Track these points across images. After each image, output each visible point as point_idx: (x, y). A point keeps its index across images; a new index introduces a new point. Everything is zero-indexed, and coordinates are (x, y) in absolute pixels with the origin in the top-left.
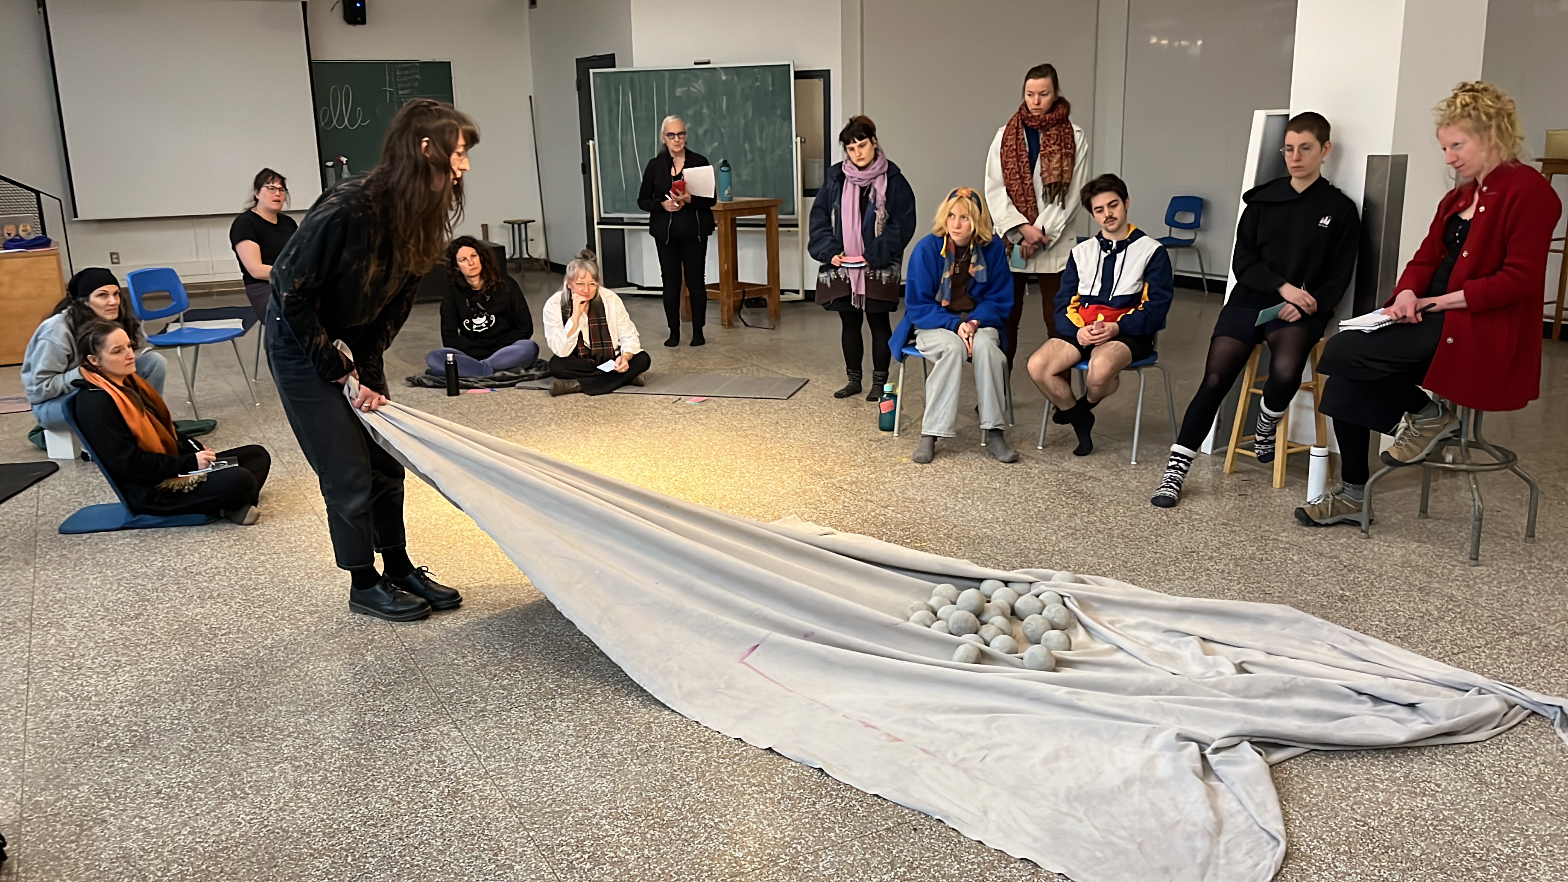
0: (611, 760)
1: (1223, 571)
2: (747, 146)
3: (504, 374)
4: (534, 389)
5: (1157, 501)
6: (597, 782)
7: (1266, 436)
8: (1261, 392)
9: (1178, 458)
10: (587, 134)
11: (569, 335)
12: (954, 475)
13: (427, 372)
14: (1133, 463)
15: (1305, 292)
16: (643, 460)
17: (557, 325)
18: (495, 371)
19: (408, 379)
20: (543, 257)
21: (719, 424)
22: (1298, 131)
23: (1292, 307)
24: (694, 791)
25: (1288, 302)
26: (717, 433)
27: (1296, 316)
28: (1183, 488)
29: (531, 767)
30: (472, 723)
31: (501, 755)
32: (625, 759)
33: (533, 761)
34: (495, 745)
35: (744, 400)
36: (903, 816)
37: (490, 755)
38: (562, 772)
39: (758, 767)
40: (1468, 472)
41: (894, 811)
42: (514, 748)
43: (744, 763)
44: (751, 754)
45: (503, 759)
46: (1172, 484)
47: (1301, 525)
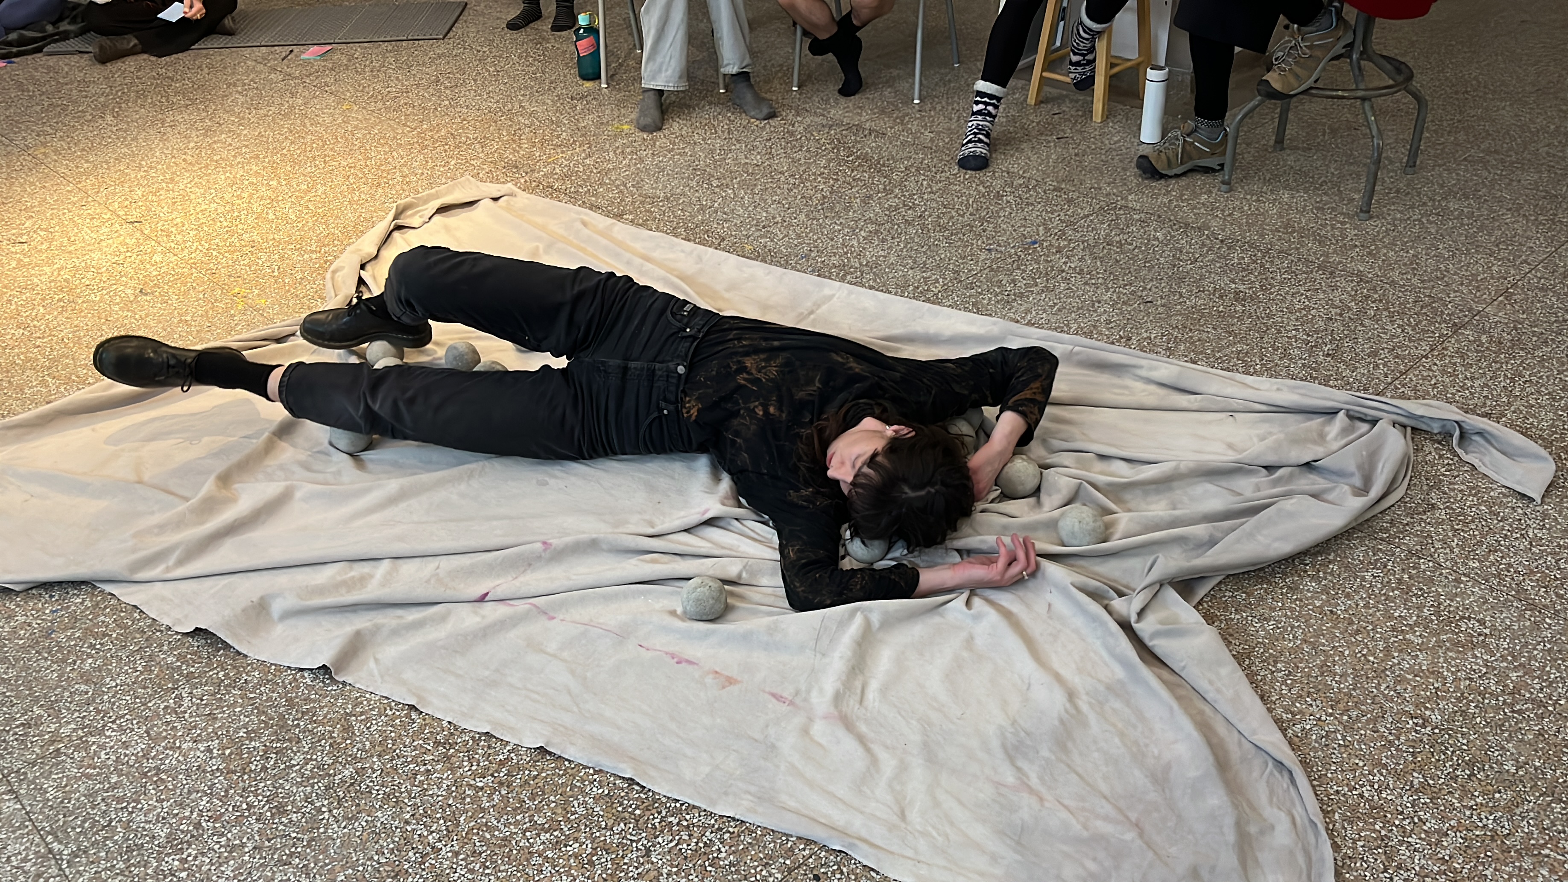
4: (72, 54)
5: (966, 163)
7: (1084, 55)
9: (986, 99)
16: (255, 168)
18: (8, 30)
21: (356, 90)
26: (355, 108)
29: (156, 864)
30: (38, 774)
31: (98, 844)
32: (319, 811)
33: (157, 849)
34: (84, 822)
35: (384, 45)
36: (791, 849)
37: (79, 849)
38: (212, 865)
39: (541, 784)
40: (1363, 99)
41: (775, 842)
42: (120, 821)
43: (518, 781)
44: (524, 757)
45: (103, 854)
46: (981, 136)
47: (1147, 179)
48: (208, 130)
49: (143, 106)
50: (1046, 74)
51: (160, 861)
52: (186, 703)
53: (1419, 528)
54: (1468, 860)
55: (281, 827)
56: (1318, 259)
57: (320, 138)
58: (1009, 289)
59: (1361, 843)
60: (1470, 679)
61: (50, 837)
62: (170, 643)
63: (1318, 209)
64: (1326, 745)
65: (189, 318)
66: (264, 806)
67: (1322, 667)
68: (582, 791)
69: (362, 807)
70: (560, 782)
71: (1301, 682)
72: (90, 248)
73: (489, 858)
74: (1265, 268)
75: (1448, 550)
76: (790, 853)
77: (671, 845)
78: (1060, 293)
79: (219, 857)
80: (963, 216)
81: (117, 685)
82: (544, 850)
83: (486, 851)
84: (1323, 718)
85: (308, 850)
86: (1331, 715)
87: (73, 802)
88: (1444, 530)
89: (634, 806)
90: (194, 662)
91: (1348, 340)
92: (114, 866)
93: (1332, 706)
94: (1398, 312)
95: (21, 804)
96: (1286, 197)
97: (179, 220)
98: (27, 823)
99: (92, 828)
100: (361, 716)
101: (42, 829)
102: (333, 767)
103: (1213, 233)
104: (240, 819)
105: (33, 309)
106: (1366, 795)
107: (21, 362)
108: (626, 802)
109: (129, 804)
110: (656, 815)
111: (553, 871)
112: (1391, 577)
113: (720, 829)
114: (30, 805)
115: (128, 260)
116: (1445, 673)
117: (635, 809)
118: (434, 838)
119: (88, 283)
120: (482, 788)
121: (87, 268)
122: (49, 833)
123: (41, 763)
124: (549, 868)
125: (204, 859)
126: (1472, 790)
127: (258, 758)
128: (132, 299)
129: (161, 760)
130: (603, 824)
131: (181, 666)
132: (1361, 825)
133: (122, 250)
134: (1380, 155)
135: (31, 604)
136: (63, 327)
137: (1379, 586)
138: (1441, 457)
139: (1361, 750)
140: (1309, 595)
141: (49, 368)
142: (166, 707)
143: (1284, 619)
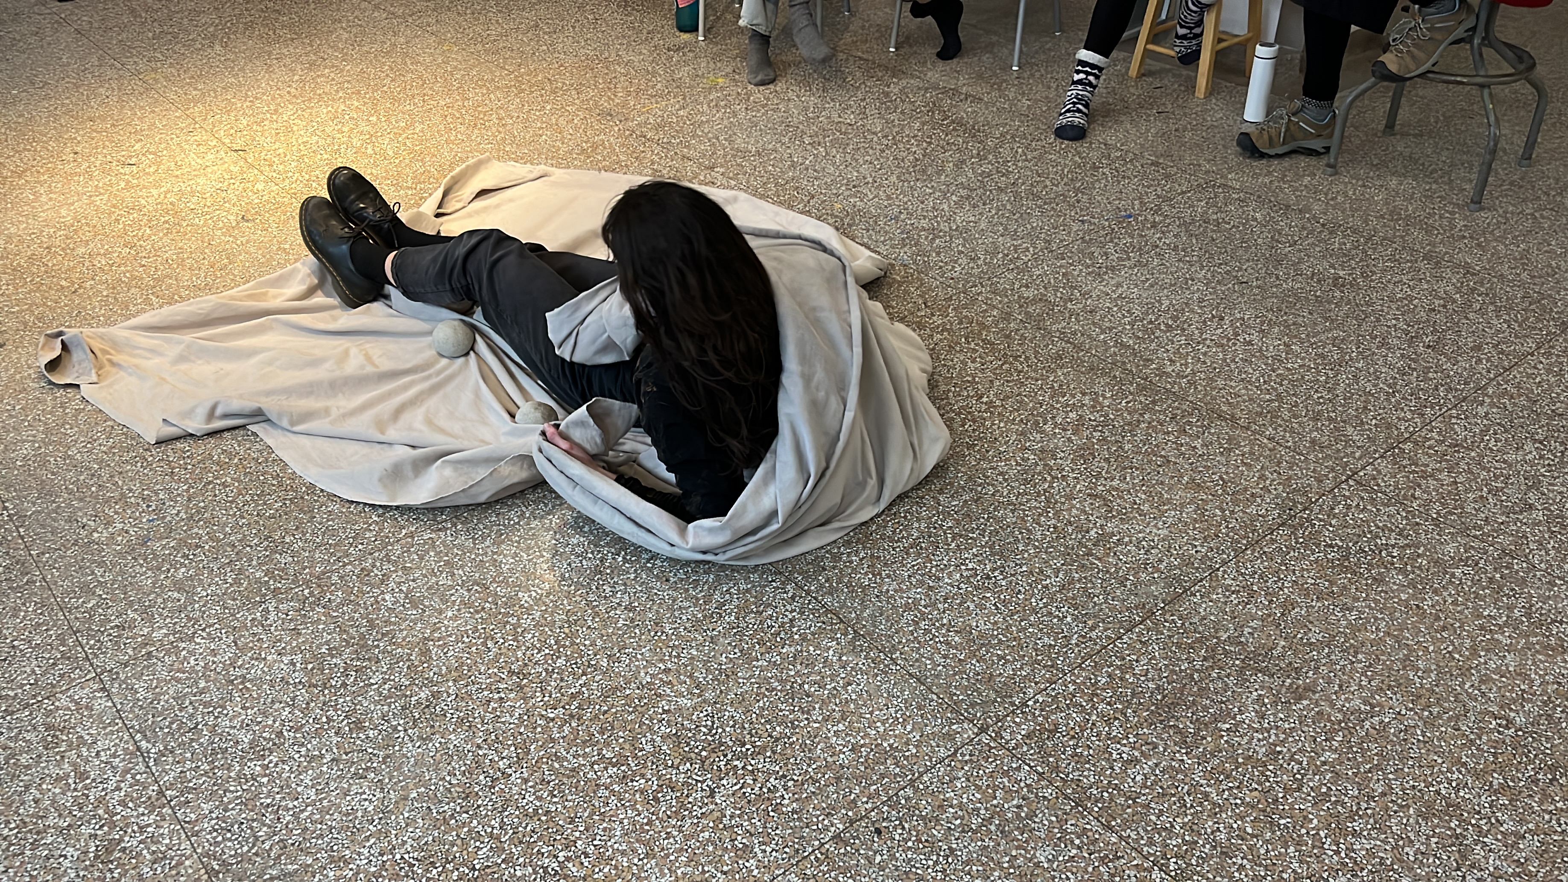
5: (1063, 133)
7: (1191, 29)
9: (1087, 69)
12: (792, 106)
14: (1015, 68)
29: (238, 768)
30: (130, 674)
31: (184, 745)
32: (395, 729)
33: (240, 753)
34: (171, 723)
36: (854, 801)
37: (166, 748)
38: (292, 773)
39: (610, 719)
40: (1482, 86)
41: (838, 793)
42: (206, 724)
43: (588, 715)
44: (596, 692)
45: (188, 755)
46: (1080, 106)
47: (1249, 158)
48: (312, 64)
49: (250, 37)
50: (1150, 47)
51: (242, 765)
52: (272, 616)
53: (1515, 528)
54: (1544, 864)
55: (358, 742)
56: (1424, 248)
57: (420, 77)
58: (1100, 261)
59: (1435, 840)
60: (1559, 684)
61: (139, 735)
62: (259, 558)
63: (1425, 197)
64: (1405, 740)
65: (287, 246)
66: (342, 721)
67: (1405, 661)
68: (650, 728)
69: (437, 728)
70: (629, 718)
71: (1381, 675)
72: (196, 173)
73: (557, 787)
74: (1367, 255)
75: (1543, 553)
76: (853, 805)
77: (735, 788)
78: (1153, 268)
79: (299, 766)
80: (1057, 186)
81: (208, 595)
82: (611, 784)
83: (553, 780)
84: (1403, 712)
85: (383, 766)
86: (1411, 710)
87: (162, 703)
88: (1540, 531)
89: (700, 748)
90: (281, 577)
91: (1450, 332)
92: (199, 767)
93: (1413, 700)
94: (1505, 307)
95: (113, 702)
96: (1393, 183)
97: (281, 151)
98: (117, 721)
99: (179, 729)
100: (439, 641)
101: (131, 728)
102: (410, 688)
103: (1314, 217)
104: (320, 731)
105: (139, 230)
106: (1443, 792)
107: (127, 280)
108: (692, 743)
109: (215, 709)
110: (722, 758)
111: (619, 805)
112: (1483, 576)
113: (784, 776)
114: (121, 703)
115: (232, 187)
116: (1533, 676)
117: (701, 751)
118: (504, 764)
119: (192, 207)
120: (553, 720)
121: (192, 192)
122: (138, 732)
123: (133, 664)
124: (615, 802)
125: (284, 767)
126: (1553, 794)
127: (339, 675)
128: (234, 225)
129: (247, 669)
130: (670, 763)
131: (268, 581)
132: (1436, 821)
133: (226, 177)
134: (1496, 145)
135: (129, 512)
136: (167, 248)
137: (1469, 583)
138: (1541, 457)
139: (1441, 747)
140: (1395, 587)
141: (155, 287)
142: (253, 619)
143: (1367, 610)
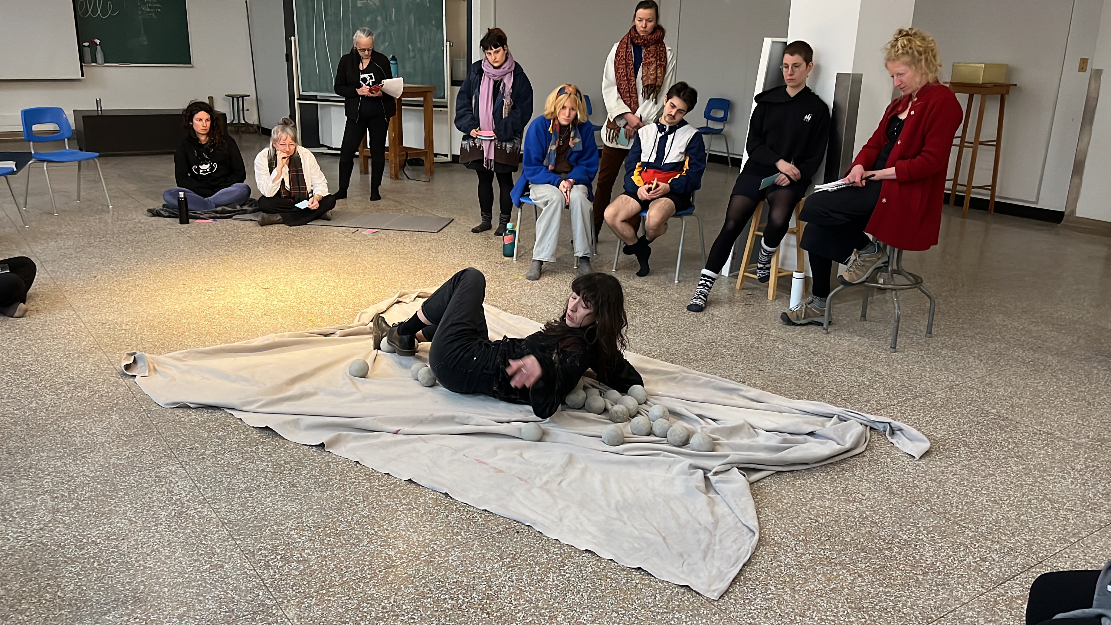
0: (299, 489)
1: (732, 355)
2: (410, 46)
3: (224, 209)
4: (247, 220)
5: (690, 308)
6: (289, 504)
7: (764, 264)
8: (762, 234)
9: (706, 278)
10: (289, 32)
11: (274, 181)
12: (554, 289)
13: (164, 206)
14: (676, 282)
15: (793, 166)
16: (329, 274)
17: (265, 173)
18: (217, 206)
19: (149, 211)
20: (256, 123)
21: (387, 249)
22: (792, 54)
23: (784, 176)
24: (360, 509)
25: (781, 173)
26: (385, 256)
27: (787, 182)
28: (708, 299)
30: (194, 463)
34: (211, 479)
35: (405, 233)
39: (408, 491)
40: (892, 290)
41: (503, 520)
43: (398, 489)
45: (218, 489)
46: (701, 296)
47: (785, 325)
48: (309, 257)
49: (278, 245)
50: (746, 274)
51: (241, 494)
55: (293, 491)
57: (364, 266)
63: (870, 345)
66: (287, 484)
68: (425, 495)
69: (329, 489)
70: (416, 492)
76: (509, 524)
77: (458, 515)
79: (266, 496)
80: (681, 328)
81: (232, 441)
82: (403, 510)
83: (378, 508)
85: (303, 498)
87: (208, 473)
89: (446, 502)
96: (856, 339)
100: (335, 463)
102: (319, 476)
104: (277, 486)
108: (443, 501)
110: (454, 506)
111: (405, 517)
113: (481, 513)
115: (261, 302)
118: (357, 501)
119: (240, 308)
125: (259, 495)
128: (260, 316)
129: (246, 465)
130: (431, 506)
142: (251, 450)
